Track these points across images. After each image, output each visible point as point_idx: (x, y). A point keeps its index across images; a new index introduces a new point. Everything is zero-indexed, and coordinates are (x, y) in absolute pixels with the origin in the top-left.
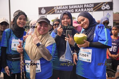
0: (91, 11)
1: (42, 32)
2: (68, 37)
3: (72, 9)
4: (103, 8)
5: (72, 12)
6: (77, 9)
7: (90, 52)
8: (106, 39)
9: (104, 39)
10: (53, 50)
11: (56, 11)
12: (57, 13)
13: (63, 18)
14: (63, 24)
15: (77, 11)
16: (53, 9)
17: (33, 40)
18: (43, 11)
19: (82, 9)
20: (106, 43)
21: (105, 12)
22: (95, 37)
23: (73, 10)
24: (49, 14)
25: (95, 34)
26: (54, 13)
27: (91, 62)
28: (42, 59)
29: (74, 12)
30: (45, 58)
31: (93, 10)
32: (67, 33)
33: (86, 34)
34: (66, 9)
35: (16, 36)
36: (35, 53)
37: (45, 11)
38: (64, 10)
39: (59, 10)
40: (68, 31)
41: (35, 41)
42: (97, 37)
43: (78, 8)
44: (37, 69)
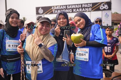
0: (89, 11)
1: (44, 32)
2: (66, 37)
3: (70, 8)
4: (102, 8)
5: (70, 11)
6: (75, 9)
7: (86, 51)
8: (102, 38)
9: (100, 38)
10: (55, 50)
11: (54, 11)
12: (55, 12)
13: (59, 18)
14: (59, 24)
15: (75, 11)
16: (51, 9)
17: (34, 41)
18: (41, 11)
19: (80, 9)
20: (102, 41)
21: (103, 12)
22: (91, 36)
23: (71, 10)
24: (46, 14)
25: (91, 34)
26: (52, 13)
27: (88, 61)
28: (44, 60)
29: (73, 12)
30: (48, 59)
31: (91, 10)
32: (66, 33)
33: (82, 34)
34: (64, 9)
35: (10, 36)
36: (36, 54)
37: (42, 11)
38: (62, 10)
39: (57, 10)
40: (66, 31)
41: (37, 41)
42: (93, 37)
43: (77, 8)
44: (39, 70)
